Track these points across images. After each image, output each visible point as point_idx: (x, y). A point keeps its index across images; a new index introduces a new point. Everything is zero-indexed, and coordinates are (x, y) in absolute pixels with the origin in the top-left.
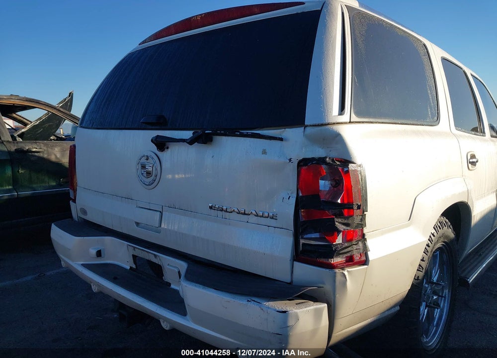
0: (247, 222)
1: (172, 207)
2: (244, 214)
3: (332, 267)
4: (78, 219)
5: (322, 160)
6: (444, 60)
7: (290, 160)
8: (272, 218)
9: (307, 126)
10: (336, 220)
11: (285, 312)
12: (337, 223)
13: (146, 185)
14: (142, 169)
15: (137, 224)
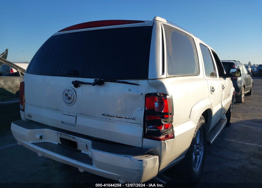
0: (121, 121)
1: (82, 114)
2: (120, 117)
3: (160, 140)
4: (25, 120)
5: (155, 94)
6: (201, 44)
7: (142, 94)
8: (133, 119)
9: (149, 79)
10: (162, 120)
11: (142, 160)
12: (162, 121)
13: (68, 104)
14: (65, 96)
15: (62, 122)
